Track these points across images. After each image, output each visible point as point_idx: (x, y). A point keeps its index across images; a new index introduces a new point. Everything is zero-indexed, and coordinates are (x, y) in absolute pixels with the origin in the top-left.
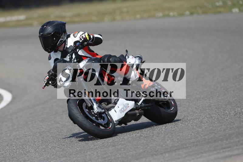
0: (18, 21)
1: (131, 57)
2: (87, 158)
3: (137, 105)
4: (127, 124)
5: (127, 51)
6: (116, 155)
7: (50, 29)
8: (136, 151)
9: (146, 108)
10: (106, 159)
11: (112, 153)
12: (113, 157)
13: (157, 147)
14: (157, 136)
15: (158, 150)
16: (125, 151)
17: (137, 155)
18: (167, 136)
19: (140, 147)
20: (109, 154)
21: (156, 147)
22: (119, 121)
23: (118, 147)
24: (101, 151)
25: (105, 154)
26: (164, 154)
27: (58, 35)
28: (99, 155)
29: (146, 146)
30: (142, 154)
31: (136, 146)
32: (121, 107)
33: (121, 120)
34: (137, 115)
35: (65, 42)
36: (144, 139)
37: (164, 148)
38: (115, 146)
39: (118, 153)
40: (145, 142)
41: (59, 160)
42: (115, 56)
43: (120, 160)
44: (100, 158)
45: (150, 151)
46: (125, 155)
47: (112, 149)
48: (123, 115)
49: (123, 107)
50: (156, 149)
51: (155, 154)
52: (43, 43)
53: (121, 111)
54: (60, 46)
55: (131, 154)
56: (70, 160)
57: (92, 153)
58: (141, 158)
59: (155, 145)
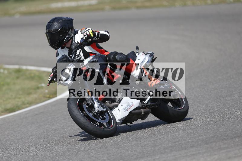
0: (90, 5)
1: (141, 53)
2: (158, 142)
3: (143, 103)
4: (133, 123)
5: (137, 48)
6: (186, 139)
7: (56, 26)
8: (206, 136)
9: (153, 107)
10: (177, 143)
11: (182, 137)
12: (183, 142)
13: (228, 132)
14: (227, 121)
15: (228, 135)
16: (195, 135)
17: (207, 139)
18: (237, 121)
19: (210, 132)
20: (180, 139)
21: (226, 132)
22: (123, 120)
23: (188, 131)
24: (171, 135)
25: (175, 138)
26: (234, 139)
27: (65, 31)
28: (170, 139)
29: (216, 131)
30: (213, 138)
31: (206, 130)
32: (125, 106)
33: (125, 119)
34: (142, 114)
35: (72, 38)
36: (214, 124)
37: (234, 132)
38: (185, 131)
39: (188, 138)
40: (215, 126)
41: (130, 144)
42: (121, 54)
43: (190, 145)
44: (170, 142)
45: (220, 136)
46: (195, 140)
47: (183, 134)
48: (127, 114)
49: (127, 106)
50: (226, 134)
51: (225, 139)
52: (50, 40)
53: (125, 110)
54: (66, 43)
55: (201, 139)
56: (140, 144)
57: (162, 137)
58: (211, 142)
59: (225, 129)
